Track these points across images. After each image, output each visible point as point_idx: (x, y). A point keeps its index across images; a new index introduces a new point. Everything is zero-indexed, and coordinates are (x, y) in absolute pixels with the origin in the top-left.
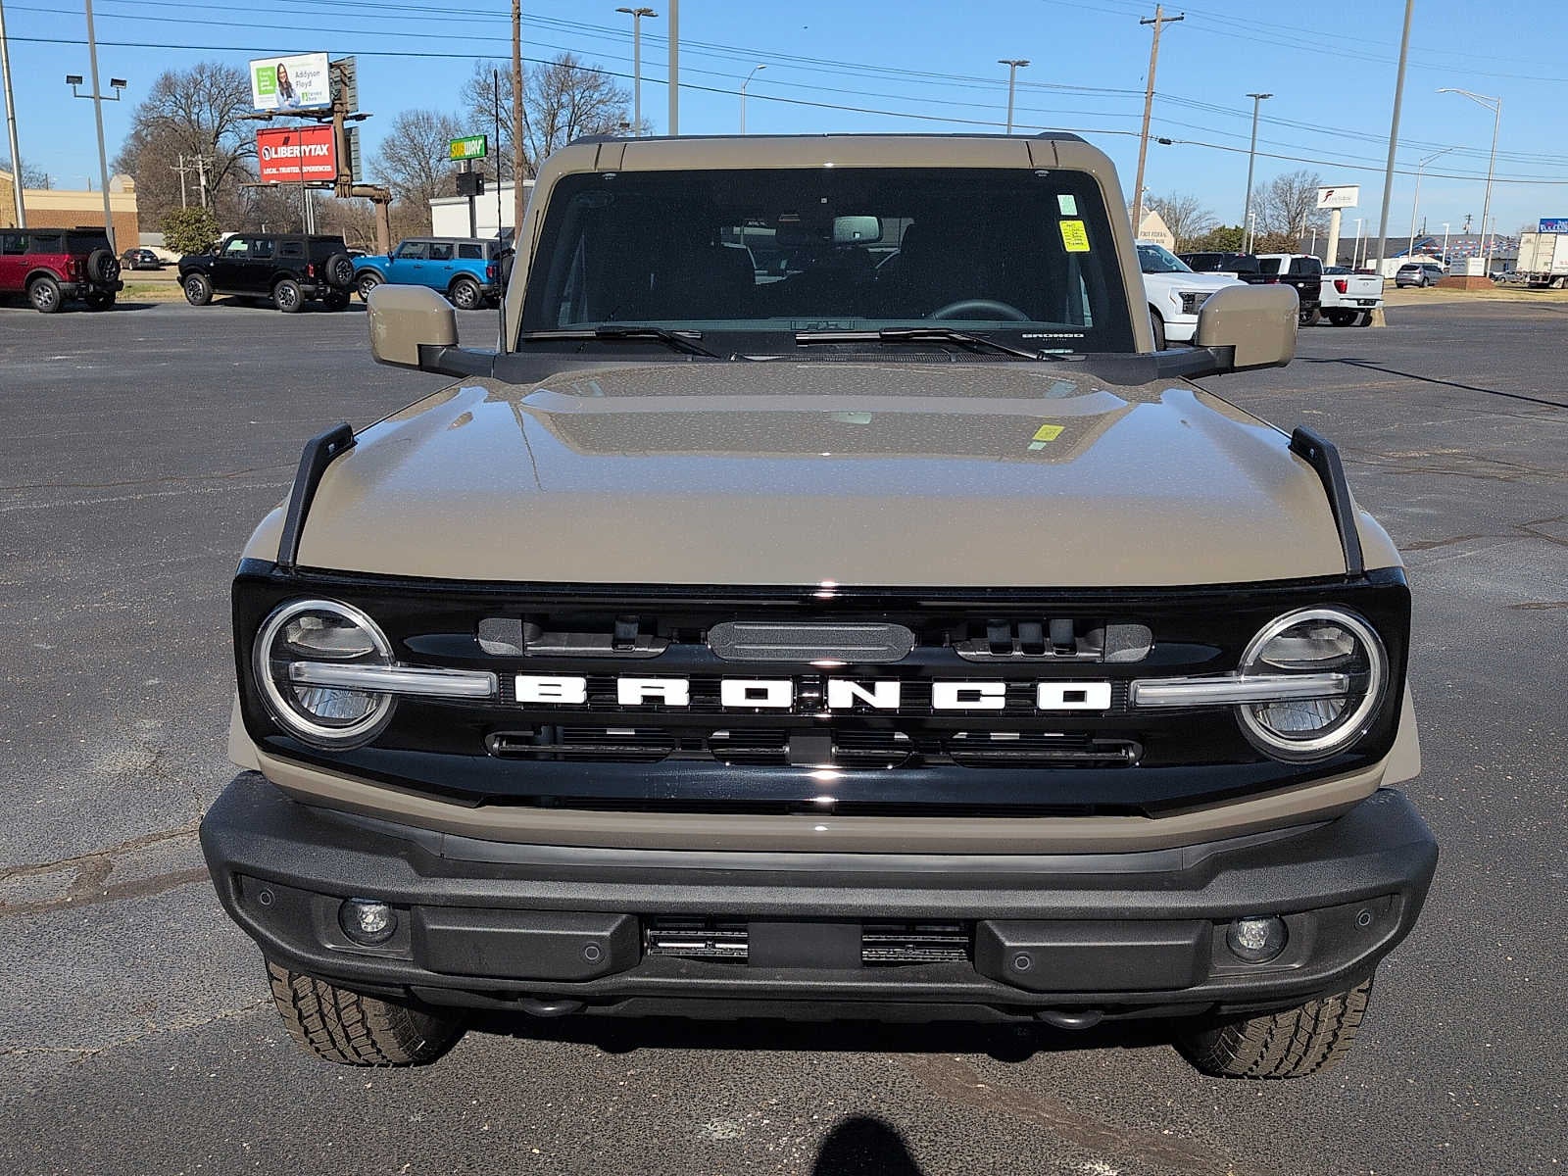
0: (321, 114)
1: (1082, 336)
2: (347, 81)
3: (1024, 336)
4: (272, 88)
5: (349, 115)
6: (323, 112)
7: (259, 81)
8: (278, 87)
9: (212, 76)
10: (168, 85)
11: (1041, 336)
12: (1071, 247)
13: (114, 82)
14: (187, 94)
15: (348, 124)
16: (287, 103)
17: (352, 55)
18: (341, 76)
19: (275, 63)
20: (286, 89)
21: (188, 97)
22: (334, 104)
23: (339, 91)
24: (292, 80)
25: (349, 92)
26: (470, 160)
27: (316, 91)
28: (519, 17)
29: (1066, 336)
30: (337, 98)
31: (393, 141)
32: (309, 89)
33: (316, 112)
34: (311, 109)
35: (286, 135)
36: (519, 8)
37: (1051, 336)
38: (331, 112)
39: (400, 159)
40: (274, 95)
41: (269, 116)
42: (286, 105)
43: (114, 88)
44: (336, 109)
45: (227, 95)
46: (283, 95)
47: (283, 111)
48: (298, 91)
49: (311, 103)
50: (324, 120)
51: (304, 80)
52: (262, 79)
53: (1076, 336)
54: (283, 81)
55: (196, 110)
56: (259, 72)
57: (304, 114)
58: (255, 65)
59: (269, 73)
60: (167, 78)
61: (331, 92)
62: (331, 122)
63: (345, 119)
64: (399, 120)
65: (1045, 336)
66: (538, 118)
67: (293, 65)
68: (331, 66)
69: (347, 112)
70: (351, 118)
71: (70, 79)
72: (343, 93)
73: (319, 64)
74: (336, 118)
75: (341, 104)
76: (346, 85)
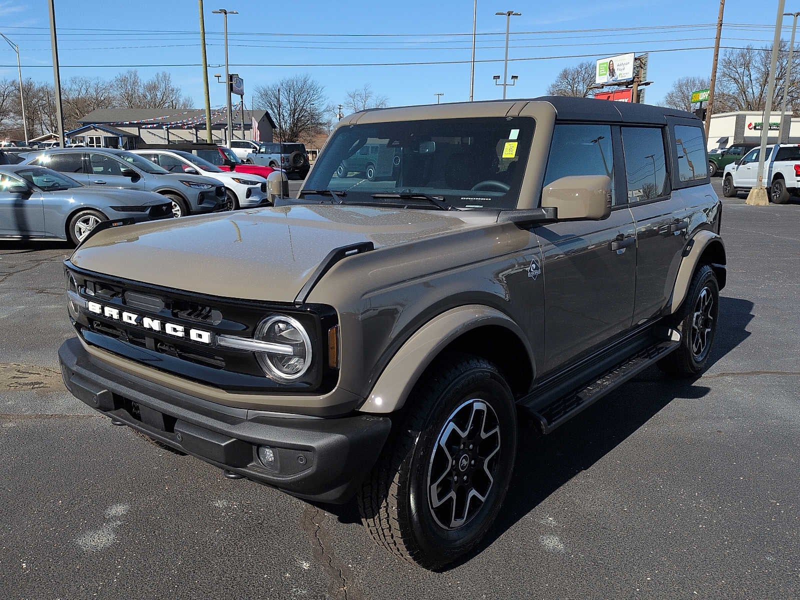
0: (628, 83)
1: (490, 199)
2: (643, 66)
3: (462, 198)
4: (605, 72)
5: (642, 83)
6: (628, 82)
7: (600, 70)
8: (608, 72)
9: (586, 68)
10: (565, 75)
11: (470, 199)
12: (506, 155)
13: (513, 77)
14: (573, 78)
15: (640, 88)
16: (612, 79)
17: (647, 53)
18: (640, 64)
19: (608, 60)
20: (612, 72)
21: (574, 79)
22: (634, 78)
23: (638, 72)
24: (615, 68)
25: (643, 72)
26: (701, 102)
27: (626, 72)
28: (721, 25)
29: (482, 199)
30: (637, 75)
31: (672, 94)
32: (623, 72)
33: (625, 83)
34: (622, 81)
35: (609, 95)
36: (722, 21)
37: (475, 199)
38: (632, 82)
39: (674, 103)
40: (606, 76)
41: (602, 86)
42: (611, 81)
43: (513, 80)
44: (635, 81)
45: (592, 77)
46: (610, 75)
47: (609, 83)
48: (617, 73)
49: (623, 78)
50: (629, 86)
51: (622, 67)
52: (601, 68)
53: (487, 199)
54: (611, 68)
55: (576, 86)
56: (601, 65)
57: (619, 84)
58: (599, 62)
59: (605, 65)
60: (565, 71)
61: (634, 73)
62: (632, 87)
63: (639, 85)
64: (677, 83)
65: (472, 199)
66: (758, 76)
67: (617, 60)
68: (636, 59)
69: (641, 81)
70: (643, 84)
71: (495, 77)
72: (640, 72)
73: (629, 59)
74: (634, 85)
75: (638, 78)
76: (642, 68)
